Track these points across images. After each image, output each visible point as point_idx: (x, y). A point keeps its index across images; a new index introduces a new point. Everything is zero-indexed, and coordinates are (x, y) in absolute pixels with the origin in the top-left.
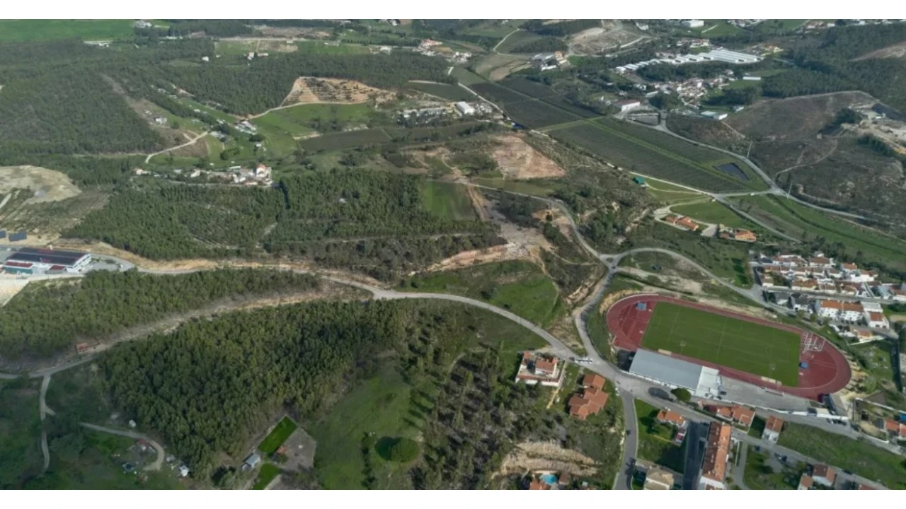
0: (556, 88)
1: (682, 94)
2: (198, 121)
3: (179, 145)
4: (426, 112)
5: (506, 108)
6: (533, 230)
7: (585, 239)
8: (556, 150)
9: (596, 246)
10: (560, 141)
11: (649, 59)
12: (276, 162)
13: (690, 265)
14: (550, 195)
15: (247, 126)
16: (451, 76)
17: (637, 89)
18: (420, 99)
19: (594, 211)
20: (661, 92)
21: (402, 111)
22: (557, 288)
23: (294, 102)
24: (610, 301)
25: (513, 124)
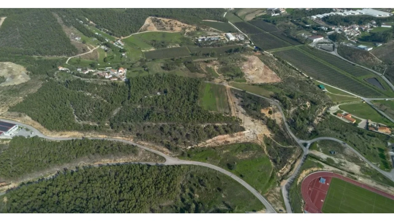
0: (279, 27)
1: (347, 34)
2: (96, 39)
3: (84, 53)
4: (210, 39)
5: (252, 37)
6: (260, 122)
7: (290, 128)
8: (276, 65)
9: (297, 134)
10: (279, 59)
11: (329, 12)
12: (130, 65)
13: (353, 152)
14: (272, 97)
15: (119, 43)
16: (225, 18)
17: (322, 30)
18: (208, 30)
19: (296, 108)
20: (336, 33)
21: (198, 37)
22: (272, 164)
23: (145, 30)
24: (304, 174)
25: (255, 47)
